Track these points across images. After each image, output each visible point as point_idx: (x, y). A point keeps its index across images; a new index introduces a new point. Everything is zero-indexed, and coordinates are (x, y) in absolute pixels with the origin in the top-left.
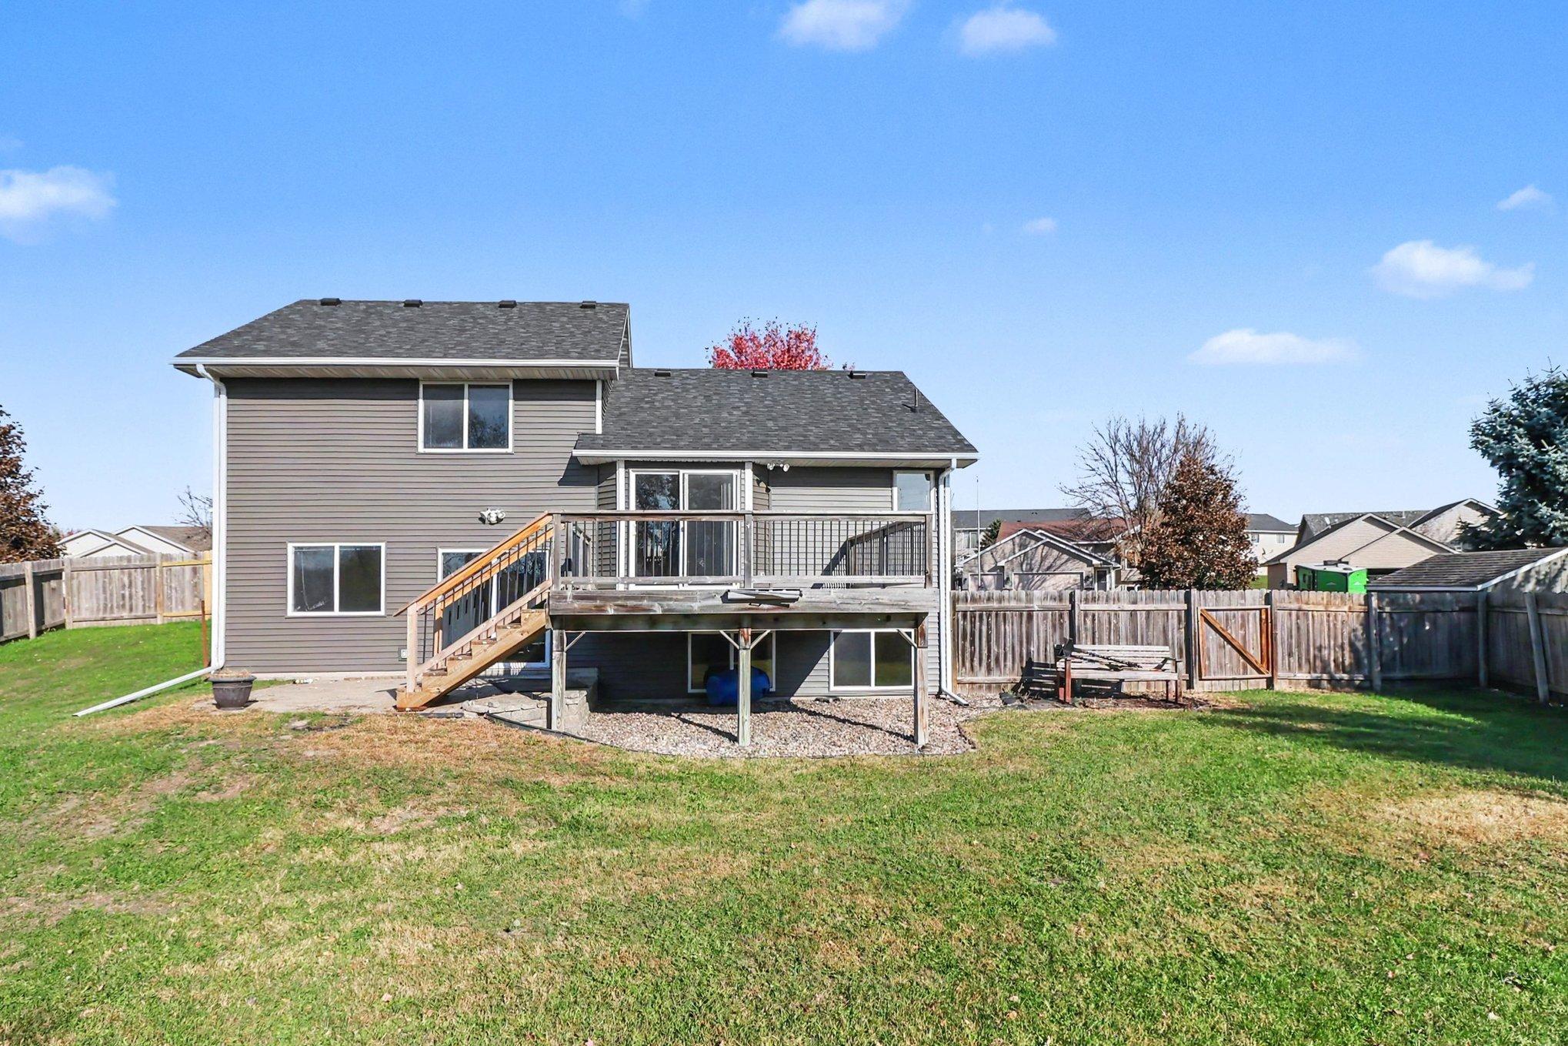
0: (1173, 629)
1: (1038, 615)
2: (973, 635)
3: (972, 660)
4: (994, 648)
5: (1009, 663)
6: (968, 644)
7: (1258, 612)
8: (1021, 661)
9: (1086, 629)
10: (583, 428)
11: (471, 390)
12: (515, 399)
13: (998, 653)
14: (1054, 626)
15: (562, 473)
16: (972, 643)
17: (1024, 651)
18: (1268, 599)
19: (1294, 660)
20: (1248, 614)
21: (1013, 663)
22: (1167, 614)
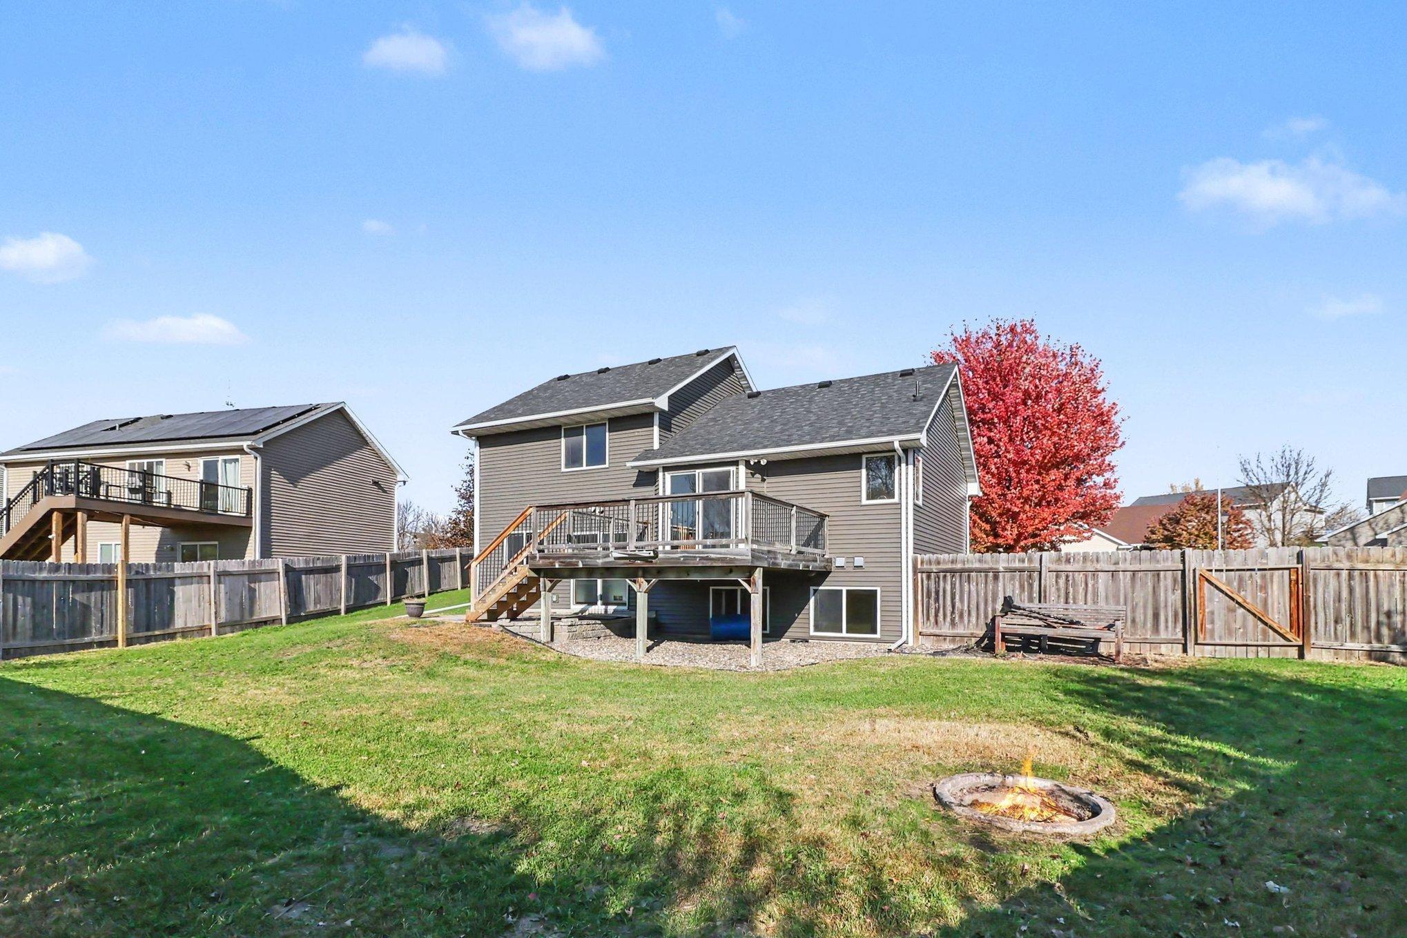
0: (1166, 590)
1: (1004, 576)
2: (937, 593)
3: (936, 616)
4: (958, 604)
5: (974, 620)
6: (932, 601)
7: (1286, 572)
8: (986, 617)
9: (1058, 590)
10: (647, 447)
11: (589, 429)
12: (610, 432)
13: (962, 610)
14: (1022, 587)
15: (635, 479)
16: (937, 600)
17: (990, 609)
18: (1300, 557)
19: (1344, 628)
20: (1272, 576)
21: (977, 618)
22: (1158, 575)
